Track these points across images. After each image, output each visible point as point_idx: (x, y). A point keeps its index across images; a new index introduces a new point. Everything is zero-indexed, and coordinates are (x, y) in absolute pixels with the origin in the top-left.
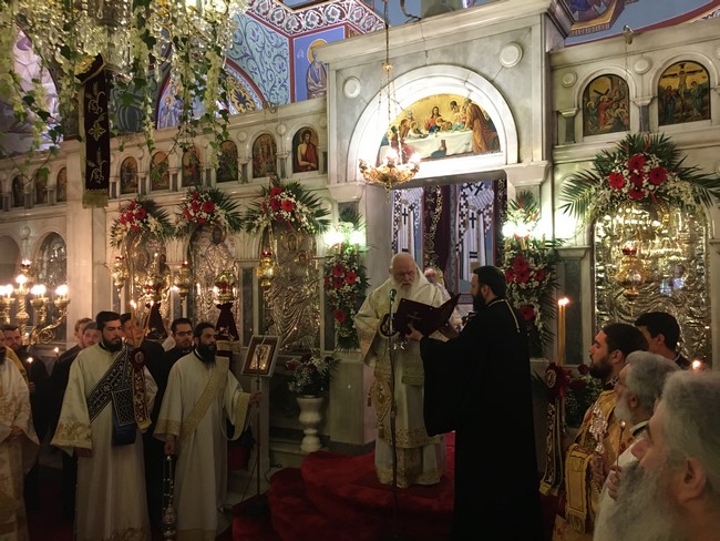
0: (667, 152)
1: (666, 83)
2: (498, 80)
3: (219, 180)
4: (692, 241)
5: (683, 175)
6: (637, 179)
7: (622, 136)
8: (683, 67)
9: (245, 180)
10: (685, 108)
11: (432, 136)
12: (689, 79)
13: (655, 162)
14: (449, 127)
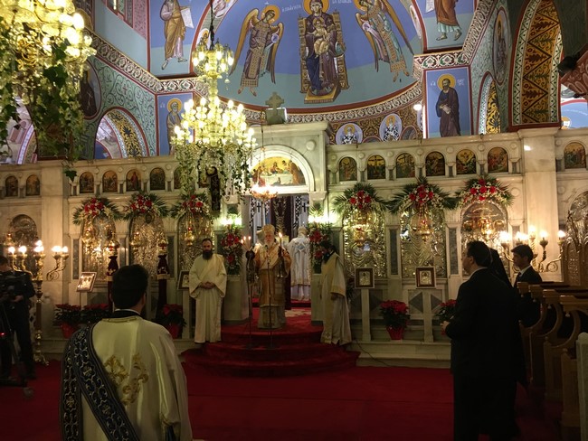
0: (371, 190)
1: (370, 163)
2: (305, 155)
3: (151, 189)
4: (380, 225)
5: (377, 200)
6: (360, 201)
7: (354, 182)
8: (376, 158)
9: (169, 190)
10: (377, 173)
11: (273, 175)
12: (378, 162)
13: (367, 194)
14: (282, 172)
